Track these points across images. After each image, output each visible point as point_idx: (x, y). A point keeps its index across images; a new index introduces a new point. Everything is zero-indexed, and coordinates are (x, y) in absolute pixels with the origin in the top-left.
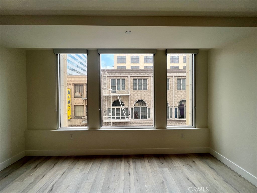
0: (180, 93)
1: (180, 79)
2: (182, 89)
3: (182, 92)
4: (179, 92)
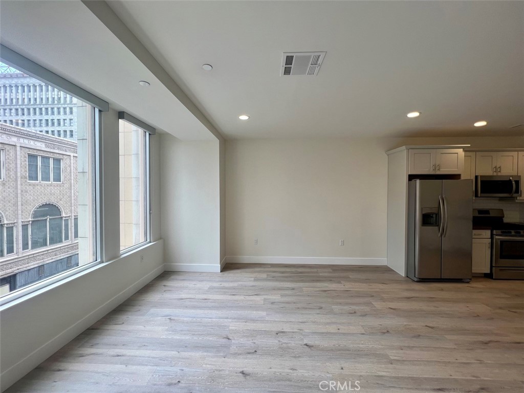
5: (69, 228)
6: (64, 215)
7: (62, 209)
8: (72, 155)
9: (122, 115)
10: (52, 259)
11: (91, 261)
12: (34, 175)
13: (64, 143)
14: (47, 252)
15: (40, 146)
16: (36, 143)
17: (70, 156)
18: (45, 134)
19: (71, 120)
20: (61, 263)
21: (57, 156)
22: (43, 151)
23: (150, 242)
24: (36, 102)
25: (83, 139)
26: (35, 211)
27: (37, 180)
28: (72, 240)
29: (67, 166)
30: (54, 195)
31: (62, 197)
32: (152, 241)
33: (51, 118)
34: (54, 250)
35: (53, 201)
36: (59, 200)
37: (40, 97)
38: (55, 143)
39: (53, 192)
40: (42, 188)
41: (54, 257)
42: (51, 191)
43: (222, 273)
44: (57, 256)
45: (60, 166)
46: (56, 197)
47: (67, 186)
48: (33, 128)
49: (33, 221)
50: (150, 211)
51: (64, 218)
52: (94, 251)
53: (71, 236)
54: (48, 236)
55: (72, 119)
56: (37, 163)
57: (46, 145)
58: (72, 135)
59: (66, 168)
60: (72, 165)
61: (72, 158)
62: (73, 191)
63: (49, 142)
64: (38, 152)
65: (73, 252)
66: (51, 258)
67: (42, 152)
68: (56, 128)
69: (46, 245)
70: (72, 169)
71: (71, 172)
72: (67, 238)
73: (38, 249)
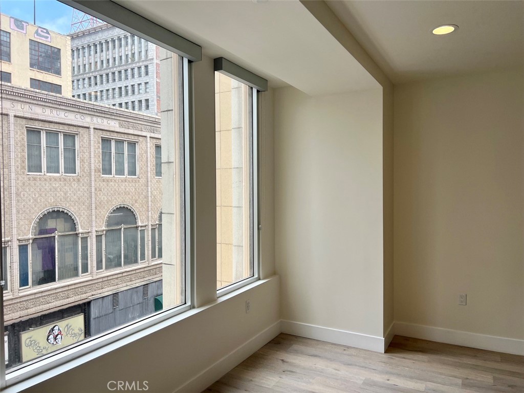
0: (38, 184)
1: (37, 132)
2: (47, 168)
3: (46, 180)
4: (35, 179)
5: (146, 242)
6: (140, 224)
7: (138, 215)
8: (149, 135)
9: (218, 63)
10: (127, 286)
11: (179, 303)
12: (107, 167)
13: (140, 119)
14: (121, 275)
15: (114, 125)
16: (110, 121)
17: (146, 137)
18: (118, 108)
19: (146, 83)
20: (137, 292)
21: (132, 139)
22: (116, 132)
23: (259, 279)
24: (109, 66)
25: (167, 111)
26: (109, 217)
27: (111, 174)
28: (148, 260)
29: (143, 152)
30: (129, 194)
31: (137, 198)
32: (261, 277)
33: (125, 85)
34: (130, 273)
35: (128, 203)
36: (134, 202)
37: (113, 56)
38: (130, 120)
39: (127, 190)
40: (117, 185)
41: (128, 284)
42: (126, 190)
43: (387, 355)
44: (132, 282)
45: (135, 153)
46: (131, 198)
47: (143, 181)
48: (106, 102)
49: (107, 231)
50: (259, 224)
51: (140, 229)
52: (182, 288)
53: (148, 255)
54: (123, 252)
55: (148, 83)
56: (111, 150)
57: (120, 123)
58: (147, 107)
59: (141, 155)
60: (149, 151)
61: (148, 139)
62: (149, 189)
63: (123, 119)
64: (112, 134)
65: (150, 278)
66: (125, 284)
67: (115, 134)
68: (130, 98)
69: (120, 265)
70: (149, 156)
71: (147, 162)
72: (143, 258)
73: (112, 270)
